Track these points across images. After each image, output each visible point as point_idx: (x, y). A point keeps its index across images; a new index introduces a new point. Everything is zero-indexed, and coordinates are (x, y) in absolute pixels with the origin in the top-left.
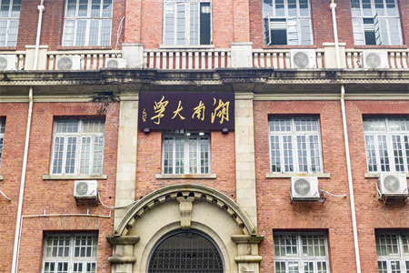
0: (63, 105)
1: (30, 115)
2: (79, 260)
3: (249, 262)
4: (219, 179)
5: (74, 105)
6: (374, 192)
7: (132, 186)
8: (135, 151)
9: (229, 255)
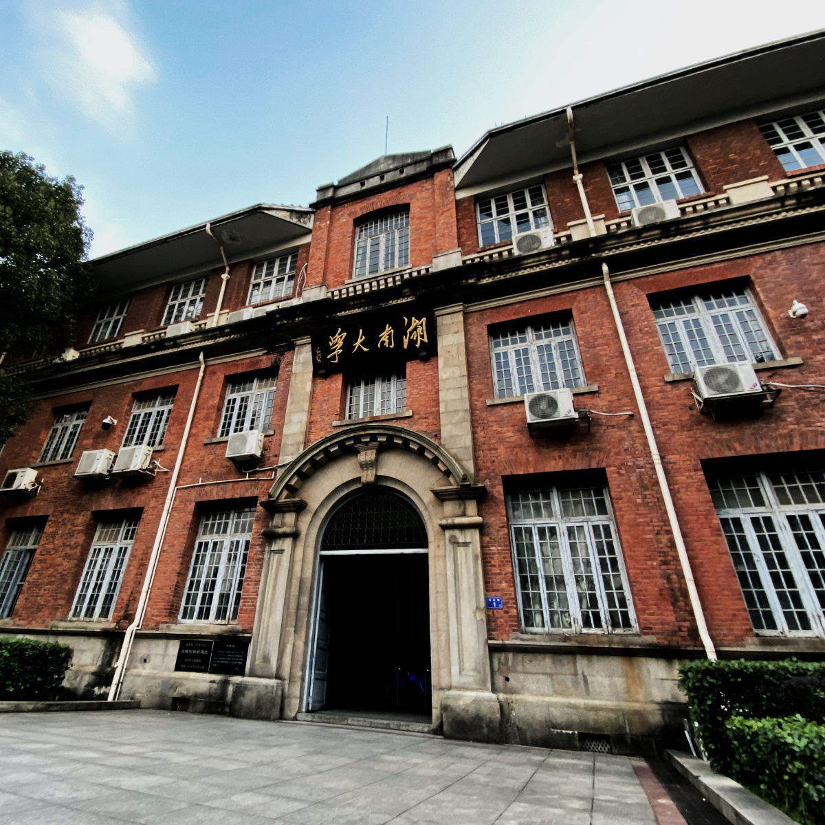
0: (235, 364)
3: (462, 527)
4: (416, 417)
5: (248, 361)
6: (688, 402)
7: (301, 438)
8: (307, 397)
9: (433, 519)
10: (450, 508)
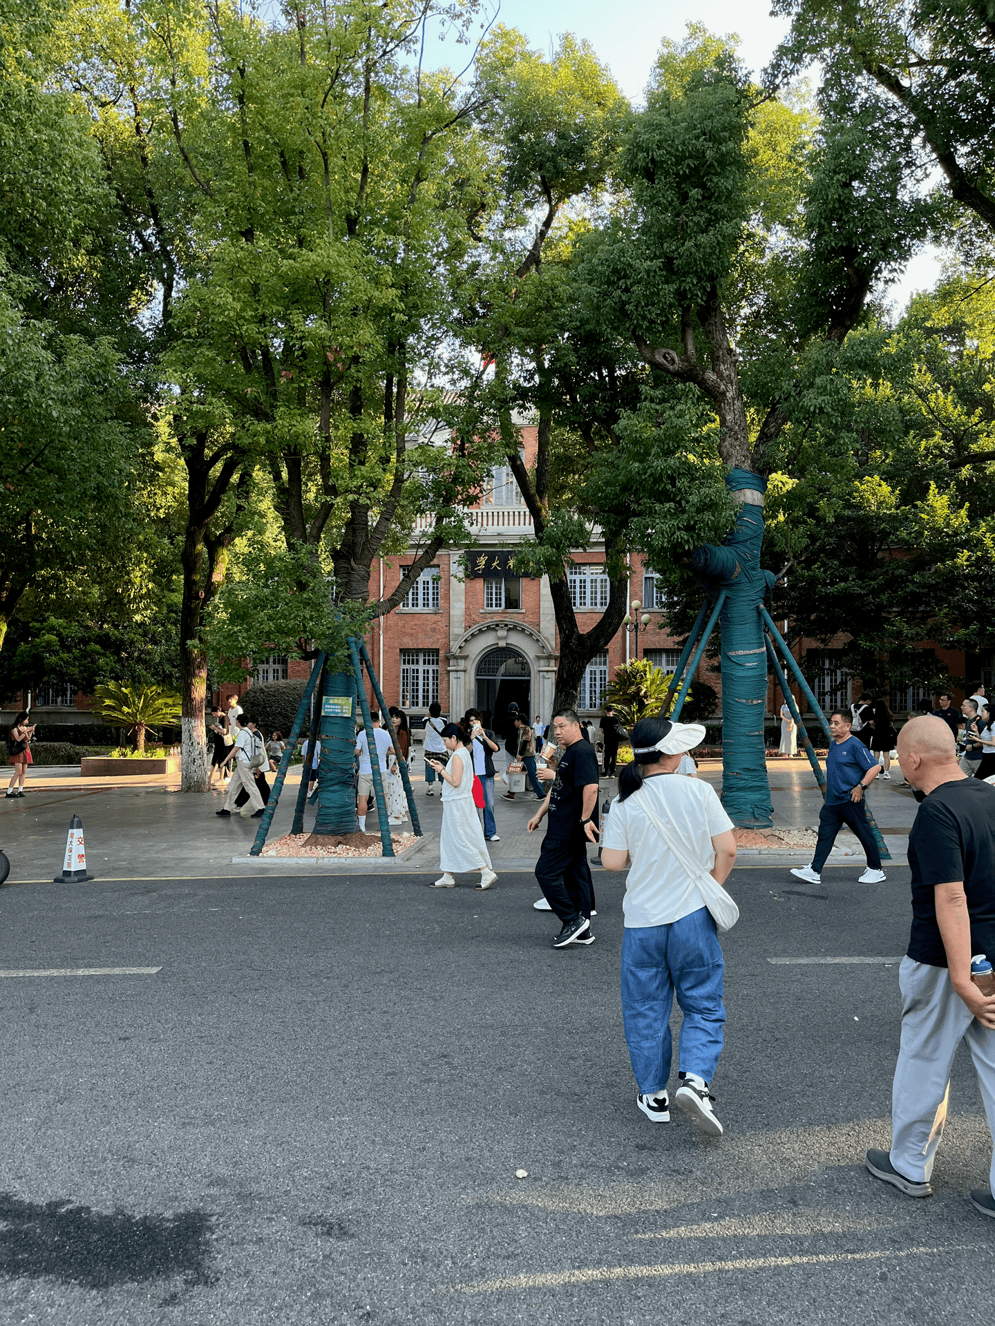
1: (381, 565)
2: (427, 667)
3: (547, 671)
4: (527, 613)
7: (463, 619)
8: (463, 593)
9: (534, 667)
10: (542, 662)
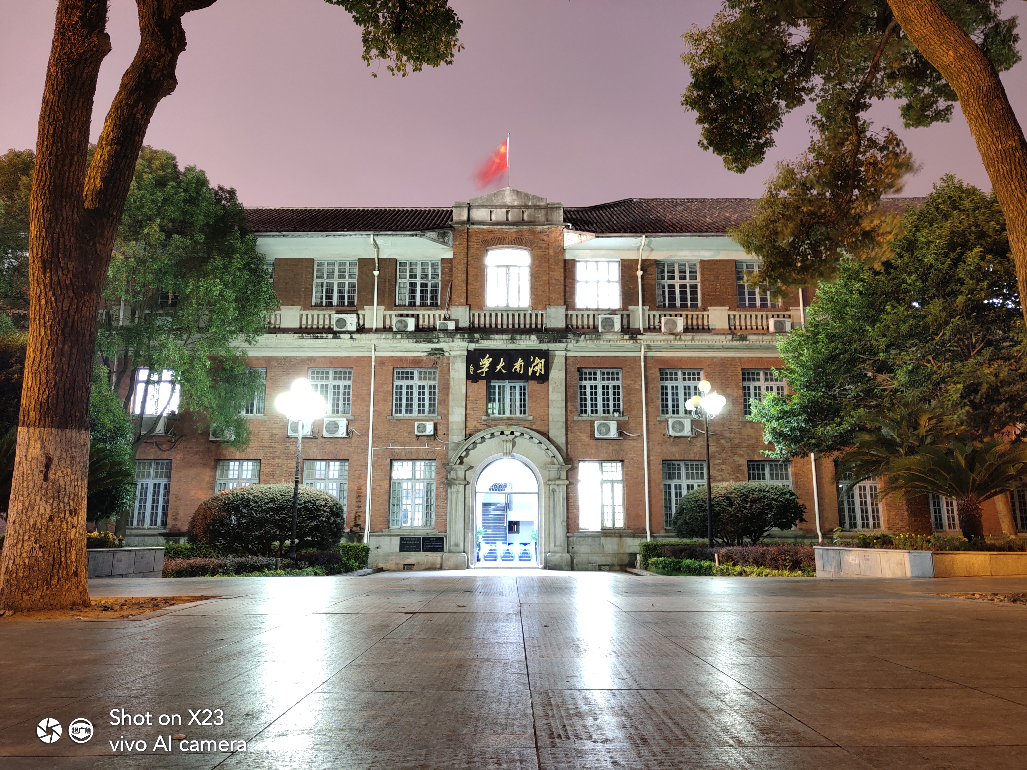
0: (400, 359)
1: (373, 367)
3: (558, 485)
4: (535, 420)
5: (411, 359)
6: (664, 432)
7: (463, 425)
8: (464, 397)
9: (543, 480)
10: (553, 474)
